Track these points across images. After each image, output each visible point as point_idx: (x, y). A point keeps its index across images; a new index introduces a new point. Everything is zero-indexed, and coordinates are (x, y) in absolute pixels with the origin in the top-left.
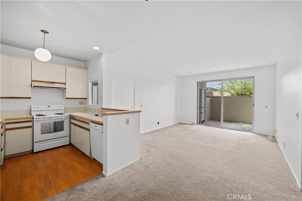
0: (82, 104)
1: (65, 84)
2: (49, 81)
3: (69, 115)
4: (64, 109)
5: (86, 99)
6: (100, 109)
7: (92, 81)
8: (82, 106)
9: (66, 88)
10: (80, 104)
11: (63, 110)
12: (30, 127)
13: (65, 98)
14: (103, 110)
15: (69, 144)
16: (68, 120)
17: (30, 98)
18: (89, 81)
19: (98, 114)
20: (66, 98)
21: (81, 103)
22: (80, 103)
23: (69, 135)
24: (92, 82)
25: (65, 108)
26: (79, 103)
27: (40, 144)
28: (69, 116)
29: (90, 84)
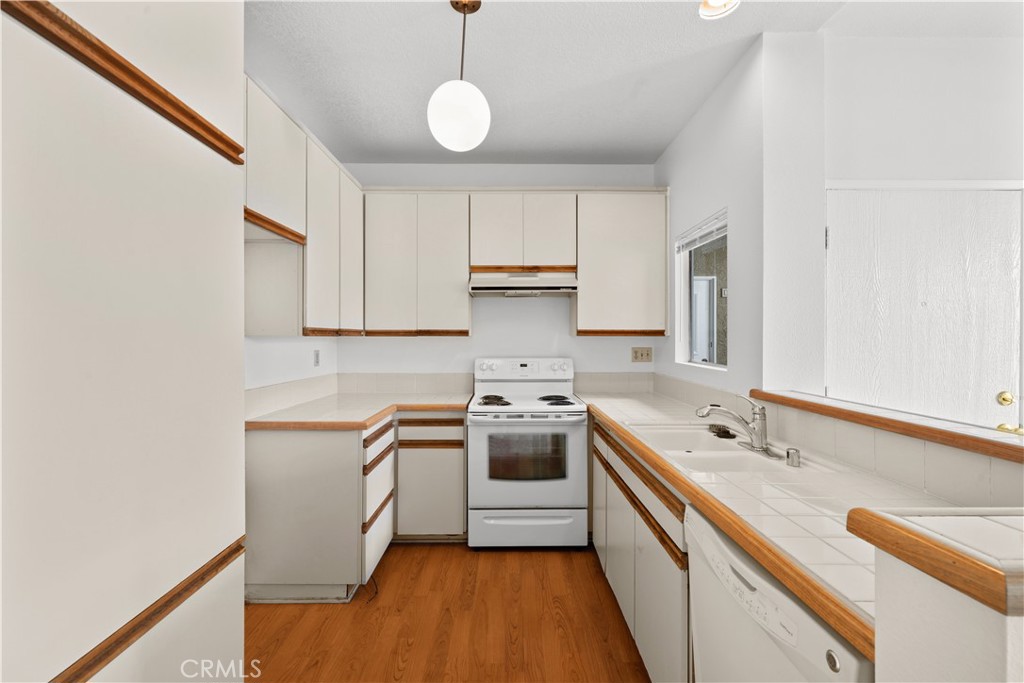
0: (642, 360)
1: (574, 269)
2: (521, 264)
3: (588, 410)
4: (574, 380)
5: (661, 333)
6: (746, 395)
7: (687, 241)
8: (643, 367)
9: (575, 288)
10: (636, 358)
11: (570, 384)
12: (459, 444)
13: (575, 333)
14: (770, 409)
15: (586, 544)
16: (583, 431)
17: (465, 333)
18: (676, 245)
19: (733, 426)
20: (581, 333)
21: (639, 355)
22: (636, 352)
23: (585, 503)
24: (688, 244)
25: (575, 373)
26: (629, 355)
27: (486, 518)
28: (585, 415)
29: (681, 261)
